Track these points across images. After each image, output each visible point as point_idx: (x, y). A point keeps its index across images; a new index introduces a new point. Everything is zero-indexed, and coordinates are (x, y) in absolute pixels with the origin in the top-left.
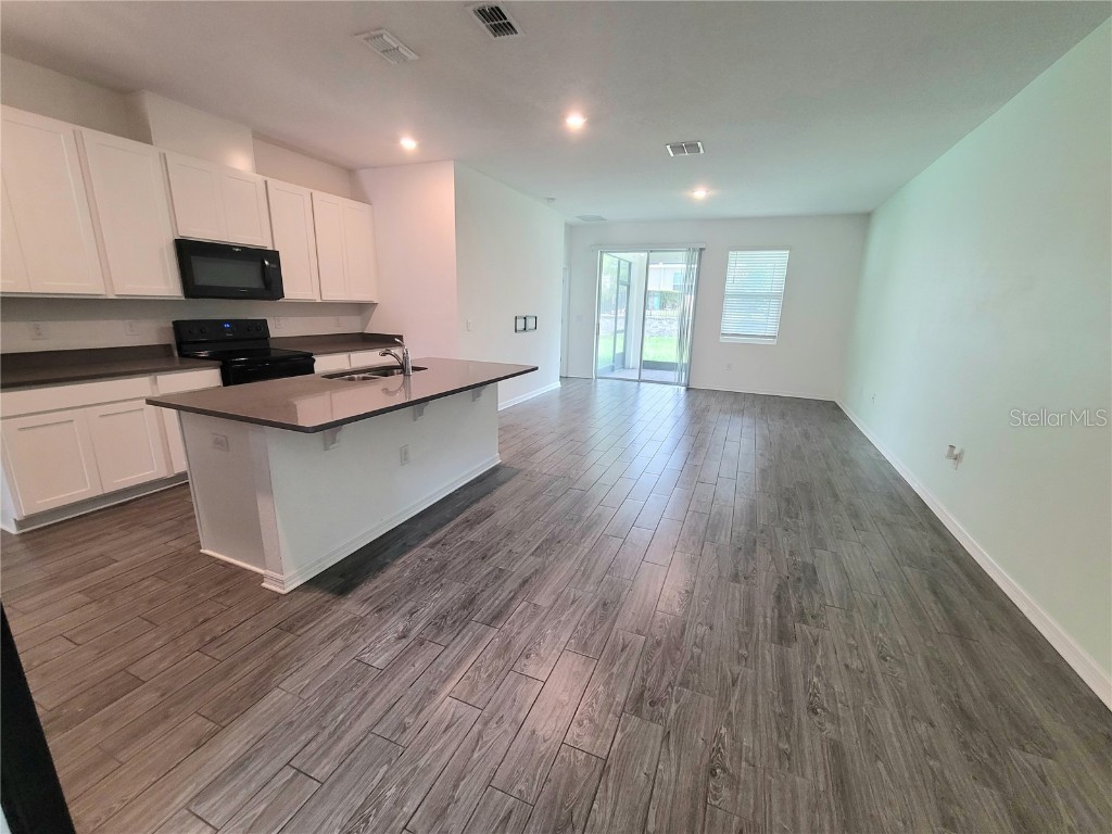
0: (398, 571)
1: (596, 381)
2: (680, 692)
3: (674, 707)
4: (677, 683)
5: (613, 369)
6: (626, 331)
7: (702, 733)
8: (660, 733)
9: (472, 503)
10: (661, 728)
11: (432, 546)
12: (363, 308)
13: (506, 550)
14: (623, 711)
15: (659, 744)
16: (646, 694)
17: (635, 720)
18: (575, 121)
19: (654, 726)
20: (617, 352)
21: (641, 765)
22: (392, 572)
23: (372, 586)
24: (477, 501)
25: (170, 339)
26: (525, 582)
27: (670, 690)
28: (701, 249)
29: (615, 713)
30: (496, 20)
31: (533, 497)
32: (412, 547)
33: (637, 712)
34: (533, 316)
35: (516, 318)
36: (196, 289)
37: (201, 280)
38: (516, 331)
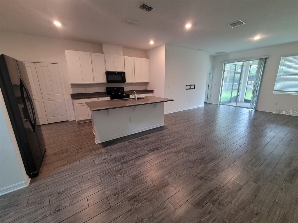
0: (117, 146)
1: (219, 106)
2: (146, 202)
3: (140, 204)
4: (148, 199)
5: (230, 102)
6: (238, 89)
7: (139, 216)
8: (130, 208)
9: (147, 134)
10: (131, 208)
11: (128, 142)
12: (146, 84)
13: (143, 148)
14: (127, 198)
15: (126, 211)
16: (137, 197)
17: (127, 202)
18: (188, 26)
19: (130, 206)
20: (232, 96)
21: (116, 214)
22: (116, 145)
23: (110, 147)
24: (148, 134)
25: (105, 91)
26: (139, 157)
27: (144, 200)
28: (266, 58)
29: (124, 198)
30: (146, 7)
31: (163, 136)
32: (125, 141)
33: (130, 200)
34: (193, 85)
35: (187, 85)
36: (108, 81)
37: (109, 79)
38: (186, 89)
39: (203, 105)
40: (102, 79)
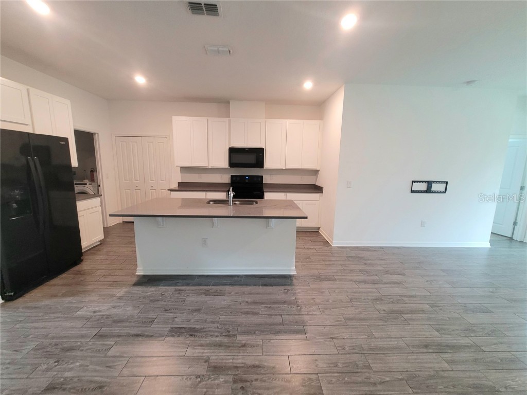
25: (230, 181)
34: (445, 182)
35: (414, 182)
36: (232, 164)
37: (233, 161)
38: (412, 192)
39: (483, 242)
40: (222, 161)
